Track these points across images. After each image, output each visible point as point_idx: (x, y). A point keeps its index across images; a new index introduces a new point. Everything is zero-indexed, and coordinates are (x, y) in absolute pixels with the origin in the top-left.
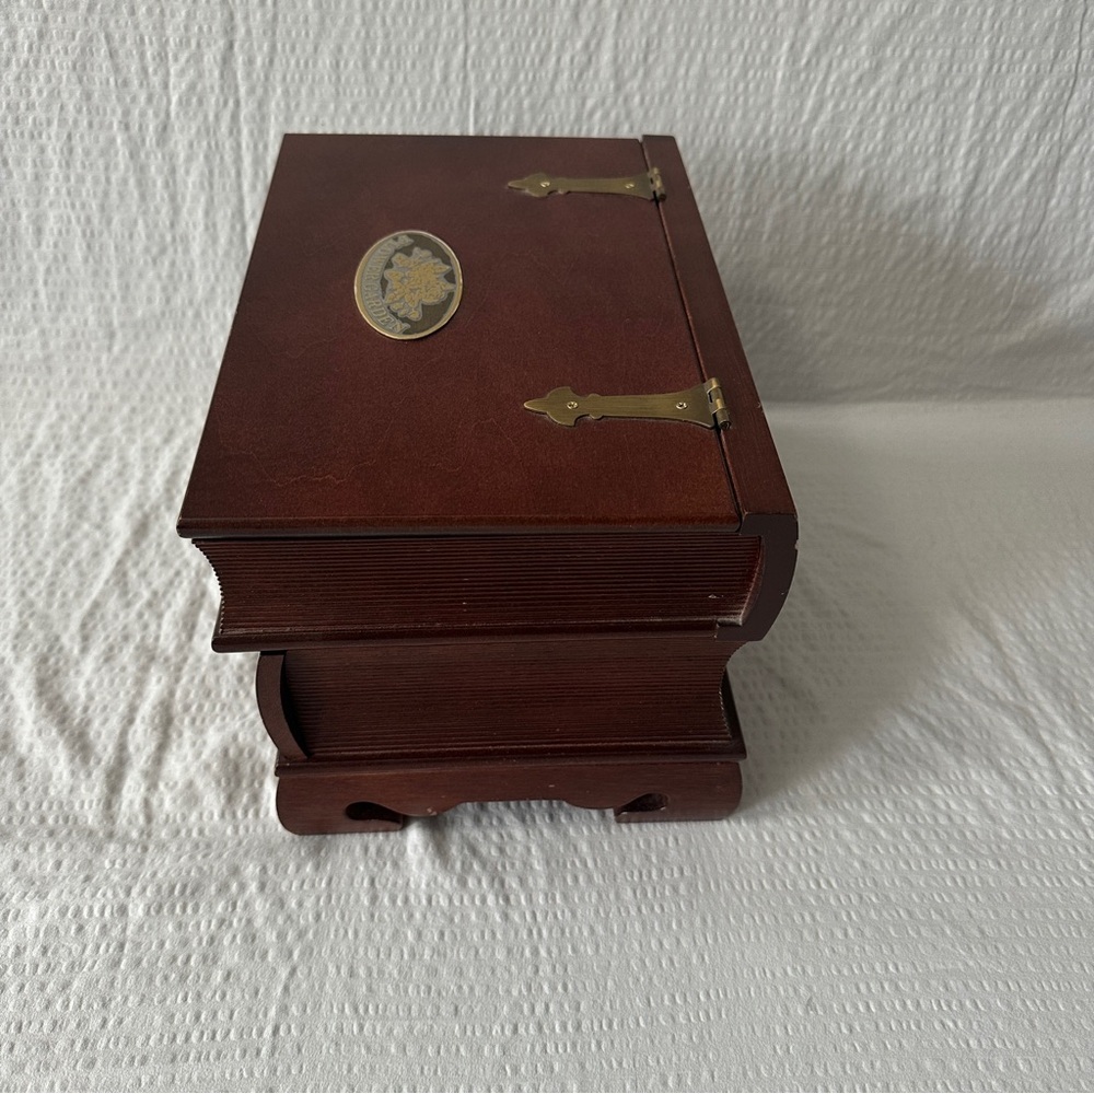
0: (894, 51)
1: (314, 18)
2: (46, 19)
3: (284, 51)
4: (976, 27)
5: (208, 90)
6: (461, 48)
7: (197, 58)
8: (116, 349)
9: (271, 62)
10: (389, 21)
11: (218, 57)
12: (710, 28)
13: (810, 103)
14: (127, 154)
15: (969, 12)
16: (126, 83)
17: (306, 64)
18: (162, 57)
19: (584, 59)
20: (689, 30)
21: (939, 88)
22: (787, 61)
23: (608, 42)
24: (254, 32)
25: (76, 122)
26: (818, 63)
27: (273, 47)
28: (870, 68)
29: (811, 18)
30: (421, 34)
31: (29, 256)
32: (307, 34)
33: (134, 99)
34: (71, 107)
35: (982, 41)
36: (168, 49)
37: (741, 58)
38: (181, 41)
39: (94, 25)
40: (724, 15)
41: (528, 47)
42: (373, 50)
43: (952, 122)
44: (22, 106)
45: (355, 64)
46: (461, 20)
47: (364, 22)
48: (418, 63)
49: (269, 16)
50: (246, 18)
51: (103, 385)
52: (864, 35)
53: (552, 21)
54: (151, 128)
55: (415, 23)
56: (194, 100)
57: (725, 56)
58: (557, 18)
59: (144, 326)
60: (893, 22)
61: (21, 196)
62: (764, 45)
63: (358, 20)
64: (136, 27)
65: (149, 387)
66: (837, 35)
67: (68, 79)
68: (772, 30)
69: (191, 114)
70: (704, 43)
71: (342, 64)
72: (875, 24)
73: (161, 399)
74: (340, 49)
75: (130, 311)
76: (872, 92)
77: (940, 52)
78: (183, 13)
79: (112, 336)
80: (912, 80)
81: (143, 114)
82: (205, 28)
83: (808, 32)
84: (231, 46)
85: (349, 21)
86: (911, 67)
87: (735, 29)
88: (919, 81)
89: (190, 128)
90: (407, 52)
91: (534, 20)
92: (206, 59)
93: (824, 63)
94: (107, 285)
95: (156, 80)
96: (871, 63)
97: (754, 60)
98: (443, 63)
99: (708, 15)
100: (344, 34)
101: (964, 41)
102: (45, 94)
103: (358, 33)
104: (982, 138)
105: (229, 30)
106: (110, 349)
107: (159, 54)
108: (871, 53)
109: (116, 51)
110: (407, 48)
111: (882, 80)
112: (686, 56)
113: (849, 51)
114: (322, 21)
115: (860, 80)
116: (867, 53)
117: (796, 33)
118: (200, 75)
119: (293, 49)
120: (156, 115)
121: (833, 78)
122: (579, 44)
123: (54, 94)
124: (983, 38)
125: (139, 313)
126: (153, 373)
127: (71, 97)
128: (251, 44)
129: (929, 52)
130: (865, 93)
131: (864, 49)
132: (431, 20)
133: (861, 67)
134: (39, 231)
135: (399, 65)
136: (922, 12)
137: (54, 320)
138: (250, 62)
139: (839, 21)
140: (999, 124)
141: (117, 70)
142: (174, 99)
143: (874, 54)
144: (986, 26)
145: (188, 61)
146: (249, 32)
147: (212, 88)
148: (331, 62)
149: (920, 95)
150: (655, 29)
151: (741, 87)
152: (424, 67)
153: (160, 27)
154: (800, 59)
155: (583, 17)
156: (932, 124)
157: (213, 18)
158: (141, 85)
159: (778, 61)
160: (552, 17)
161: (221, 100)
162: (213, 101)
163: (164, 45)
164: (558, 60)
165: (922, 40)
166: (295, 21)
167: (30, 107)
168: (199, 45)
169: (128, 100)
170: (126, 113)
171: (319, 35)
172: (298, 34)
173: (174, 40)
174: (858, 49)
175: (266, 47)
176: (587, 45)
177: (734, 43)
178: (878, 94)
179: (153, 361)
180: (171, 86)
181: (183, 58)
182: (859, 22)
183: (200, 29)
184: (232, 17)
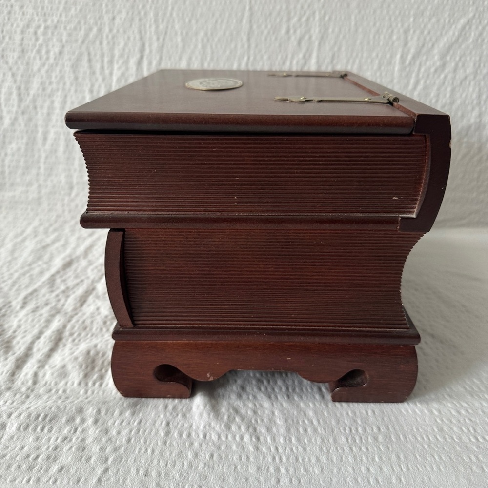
0: (451, 58)
1: (180, 45)
2: (63, 47)
6: (246, 58)
7: (126, 62)
8: (73, 194)
10: (214, 47)
11: (136, 62)
12: (362, 48)
13: (412, 81)
16: (94, 73)
18: (111, 62)
19: (303, 62)
20: (352, 50)
21: (475, 74)
22: (400, 63)
23: (314, 55)
24: (153, 51)
25: (70, 90)
26: (414, 63)
27: (161, 58)
28: (440, 66)
29: (410, 44)
30: (228, 52)
31: (39, 150)
32: (177, 52)
33: (97, 80)
34: (68, 84)
36: (115, 59)
37: (378, 61)
38: (121, 55)
39: (84, 48)
40: (369, 43)
41: (277, 58)
42: (206, 59)
44: (47, 83)
46: (246, 46)
47: (202, 47)
49: (160, 45)
50: (150, 46)
51: (64, 211)
52: (436, 51)
53: (288, 47)
55: (225, 47)
57: (369, 61)
58: (291, 45)
60: (449, 45)
61: (40, 123)
62: (388, 56)
63: (200, 46)
64: (102, 50)
66: (423, 51)
67: (69, 72)
68: (391, 49)
70: (360, 55)
72: (441, 46)
74: (191, 59)
76: (442, 76)
77: (473, 58)
78: (123, 44)
79: (71, 188)
80: (461, 71)
83: (409, 50)
84: (142, 57)
85: (196, 46)
86: (460, 65)
87: (374, 49)
88: (465, 71)
91: (280, 45)
92: (130, 63)
95: (107, 72)
96: (440, 63)
97: (384, 62)
99: (361, 43)
100: (193, 52)
102: (58, 78)
103: (200, 52)
105: (142, 50)
106: (70, 194)
108: (440, 59)
109: (92, 60)
111: (447, 71)
112: (351, 61)
113: (429, 58)
114: (184, 47)
115: (436, 71)
117: (403, 51)
118: (127, 69)
119: (170, 58)
120: (106, 86)
121: (422, 70)
122: (301, 56)
123: (62, 77)
127: (69, 78)
128: (152, 57)
129: (468, 58)
130: (439, 76)
131: (436, 57)
132: (233, 46)
133: (435, 65)
134: (45, 139)
136: (463, 41)
137: (45, 180)
138: (150, 63)
139: (423, 45)
141: (91, 67)
142: (115, 80)
146: (151, 52)
149: (466, 78)
150: (336, 49)
151: (378, 74)
153: (112, 50)
154: (406, 62)
155: (303, 44)
156: (474, 90)
157: (136, 46)
158: (101, 74)
159: (395, 62)
160: (288, 44)
163: (112, 56)
165: (464, 53)
166: (172, 48)
167: (51, 83)
168: (128, 57)
169: (94, 80)
170: (92, 86)
171: (182, 53)
172: (173, 52)
173: (118, 55)
174: (434, 57)
175: (158, 58)
176: (304, 56)
177: (374, 54)
178: (445, 77)
180: (114, 74)
181: (121, 62)
182: (433, 46)
183: (130, 51)
184: (144, 45)
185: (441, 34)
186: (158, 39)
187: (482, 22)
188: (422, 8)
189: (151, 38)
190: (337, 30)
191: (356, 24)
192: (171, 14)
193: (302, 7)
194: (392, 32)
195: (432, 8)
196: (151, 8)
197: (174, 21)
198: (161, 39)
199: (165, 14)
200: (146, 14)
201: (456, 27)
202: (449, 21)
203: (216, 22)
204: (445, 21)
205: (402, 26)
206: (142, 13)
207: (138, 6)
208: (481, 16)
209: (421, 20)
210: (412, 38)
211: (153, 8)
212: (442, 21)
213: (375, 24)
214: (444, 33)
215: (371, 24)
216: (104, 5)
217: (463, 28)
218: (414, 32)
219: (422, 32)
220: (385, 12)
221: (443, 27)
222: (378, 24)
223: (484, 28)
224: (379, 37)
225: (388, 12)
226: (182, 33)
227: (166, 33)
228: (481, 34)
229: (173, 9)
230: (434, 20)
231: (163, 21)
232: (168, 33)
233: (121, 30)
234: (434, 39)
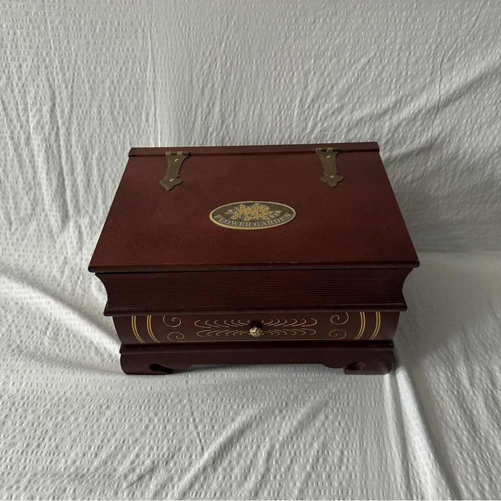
0: (349, 99)
1: (89, 93)
3: (77, 107)
4: (388, 87)
5: (45, 123)
7: (40, 110)
8: (13, 229)
9: (71, 111)
10: (121, 95)
11: (49, 110)
12: (263, 93)
13: (310, 124)
14: (13, 149)
15: (384, 81)
16: (11, 121)
17: (87, 112)
18: (25, 110)
19: (208, 111)
20: (254, 94)
22: (299, 107)
23: (218, 103)
24: (64, 99)
26: (313, 107)
27: (72, 106)
28: (338, 108)
29: (309, 87)
30: (136, 101)
32: (86, 100)
33: (15, 127)
35: (391, 93)
36: (28, 106)
37: (278, 106)
38: (33, 103)
40: (269, 87)
41: (182, 108)
42: (115, 107)
43: (378, 129)
45: (108, 112)
46: (152, 96)
47: (110, 95)
48: (135, 113)
49: (70, 93)
50: (60, 93)
51: (8, 244)
52: (335, 93)
54: (23, 139)
55: (132, 96)
56: (39, 127)
57: (270, 105)
58: (194, 94)
59: (24, 219)
60: (348, 87)
62: (288, 100)
63: (108, 94)
64: (14, 98)
65: (26, 246)
66: (322, 94)
68: (291, 93)
69: (38, 133)
70: (261, 100)
71: (102, 112)
72: (339, 88)
73: (31, 251)
74: (100, 106)
75: (18, 213)
76: (339, 118)
77: (371, 99)
78: (34, 92)
79: (11, 224)
80: (359, 112)
81: (19, 133)
82: (43, 98)
83: (309, 93)
84: (54, 105)
85: (104, 94)
86: (358, 106)
87: (275, 94)
88: (362, 112)
89: (38, 139)
90: (130, 108)
91: (184, 95)
92: (44, 110)
93: (316, 106)
94: (8, 203)
95: (24, 119)
96: (338, 105)
97: (284, 106)
98: (145, 113)
99: (262, 88)
100: (102, 100)
101: (383, 93)
103: (108, 100)
104: (393, 136)
105: (53, 99)
106: (10, 229)
107: (24, 109)
108: (338, 101)
109: (6, 108)
110: (129, 106)
111: (344, 112)
112: (253, 106)
113: (328, 101)
114: (92, 94)
115: (333, 113)
116: (336, 101)
117: (303, 94)
118: (42, 117)
119: (81, 106)
120: (24, 134)
121: (321, 113)
122: (205, 105)
124: (392, 92)
125: (22, 214)
126: (28, 240)
128: (63, 104)
129: (366, 99)
130: (336, 119)
131: (335, 99)
132: (140, 95)
133: (333, 108)
135: (126, 114)
136: (362, 82)
138: (63, 111)
139: (323, 88)
140: (401, 130)
141: (7, 115)
142: (32, 127)
143: (339, 101)
144: (393, 87)
145: (36, 111)
146: (61, 99)
147: (47, 122)
148: (97, 112)
149: (362, 119)
150: (238, 95)
151: (278, 119)
152: (138, 115)
153: (24, 97)
154: (305, 105)
155: (206, 93)
156: (368, 131)
157: (46, 94)
158: (17, 121)
159: (295, 107)
160: (192, 94)
161: (51, 127)
162: (47, 128)
163: (26, 105)
164: (196, 112)
165: (363, 94)
166: (81, 95)
168: (40, 105)
169: (12, 127)
170: (12, 133)
171: (91, 100)
172: (82, 100)
173: (30, 103)
174: (332, 99)
175: (69, 105)
176: (208, 105)
177: (274, 100)
178: (342, 119)
179: (28, 235)
180: (30, 122)
181: (34, 111)
182: (332, 87)
183: (41, 98)
184: (54, 93)
185: (341, 74)
186: (67, 87)
187: (383, 61)
188: (323, 48)
189: (59, 87)
190: (238, 76)
191: (257, 68)
192: (76, 61)
193: (204, 54)
194: (293, 74)
195: (333, 48)
196: (55, 54)
197: (79, 68)
198: (69, 87)
199: (69, 61)
200: (50, 61)
201: (356, 68)
202: (350, 61)
203: (121, 69)
204: (345, 61)
205: (303, 68)
206: (47, 60)
207: (42, 53)
208: (382, 55)
209: (322, 60)
210: (312, 80)
211: (57, 54)
212: (343, 61)
213: (275, 68)
214: (343, 74)
215: (272, 67)
216: (8, 52)
217: (363, 68)
218: (314, 74)
219: (322, 74)
220: (285, 54)
221: (344, 68)
222: (279, 67)
223: (383, 68)
224: (280, 81)
225: (289, 54)
226: (89, 81)
227: (73, 81)
228: (380, 74)
229: (76, 56)
230: (334, 61)
231: (68, 68)
232: (75, 81)
233: (29, 78)
234: (333, 81)
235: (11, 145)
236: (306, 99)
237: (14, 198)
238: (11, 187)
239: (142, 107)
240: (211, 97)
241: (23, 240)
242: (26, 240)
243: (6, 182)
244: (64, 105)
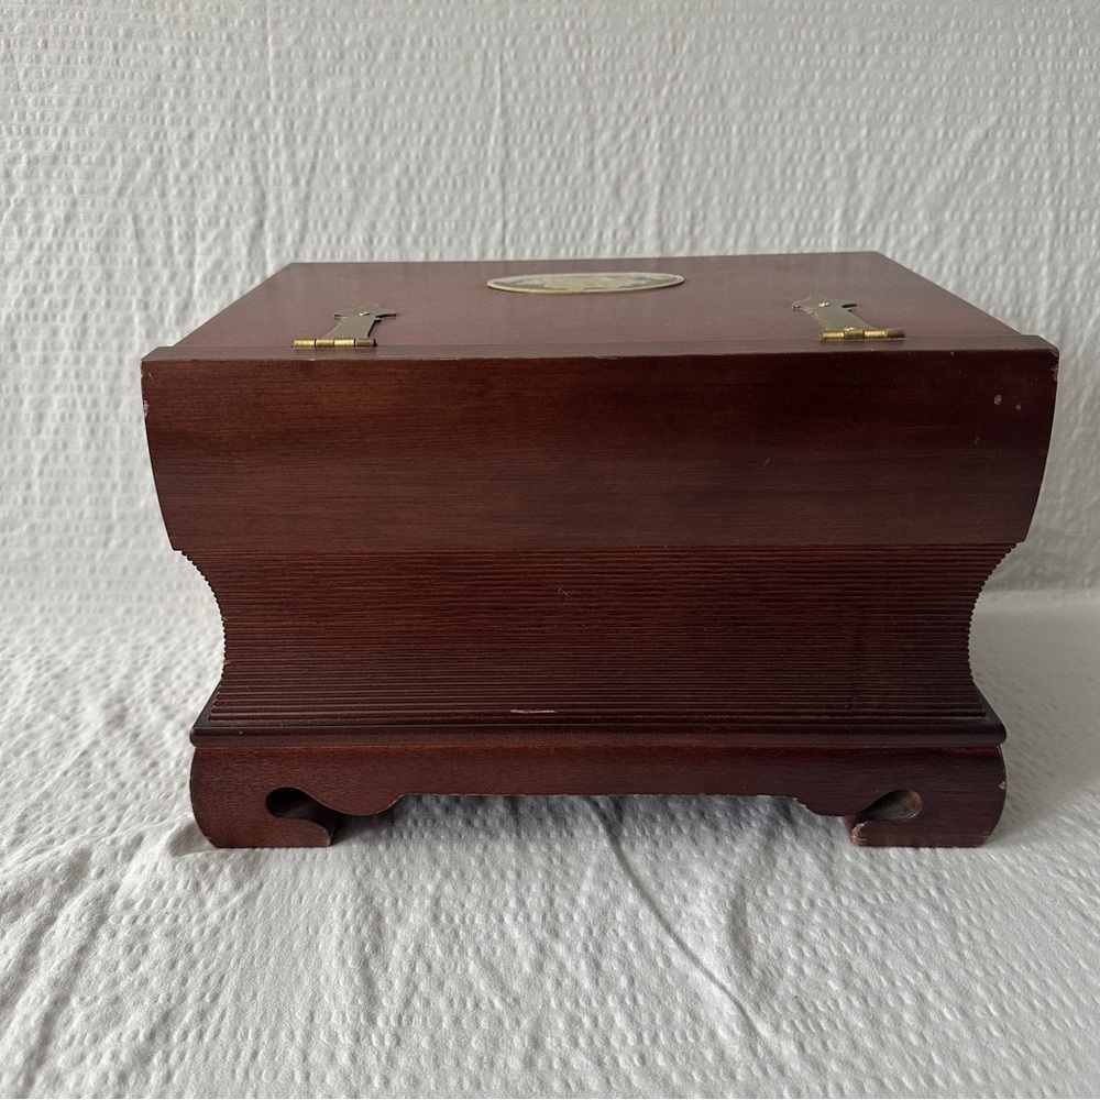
0: (952, 215)
1: (348, 196)
2: (74, 203)
3: (315, 228)
4: (1035, 190)
5: (235, 267)
6: (499, 225)
7: (225, 237)
8: (113, 544)
9: (302, 240)
10: (424, 198)
11: (247, 236)
12: (758, 198)
14: (144, 333)
15: (1026, 176)
16: (149, 263)
17: (339, 240)
18: (189, 237)
19: (627, 233)
20: (735, 201)
21: (1007, 250)
22: (841, 228)
23: (652, 215)
24: (286, 210)
25: (93, 303)
26: (874, 229)
27: (305, 225)
28: (930, 232)
29: (861, 186)
30: (458, 211)
31: (27, 445)
32: (340, 212)
33: (156, 279)
34: (90, 289)
35: (1044, 203)
36: (196, 229)
37: (792, 227)
38: (210, 221)
39: (123, 207)
40: (771, 186)
41: (568, 223)
42: (408, 227)
43: (1026, 284)
44: (40, 289)
45: (390, 239)
46: (499, 197)
47: (399, 200)
48: (454, 240)
49: (302, 195)
50: (278, 197)
51: (96, 584)
52: (919, 201)
53: (593, 197)
54: (171, 306)
55: (451, 200)
56: (219, 278)
57: (775, 225)
58: (598, 195)
59: (146, 518)
60: (947, 189)
61: (26, 381)
62: (816, 213)
63: (392, 198)
64: (165, 208)
66: (891, 202)
67: (91, 260)
68: (822, 199)
69: (215, 291)
70: (752, 213)
71: (375, 240)
72: (929, 190)
74: (373, 226)
75: (131, 502)
76: (935, 256)
77: (1001, 215)
78: (214, 194)
79: (109, 530)
80: (977, 243)
81: (164, 293)
82: (236, 208)
83: (861, 198)
84: (261, 224)
85: (383, 199)
86: (973, 230)
87: (783, 200)
88: (984, 243)
89: (213, 305)
90: (443, 230)
91: (574, 196)
92: (234, 238)
93: (880, 229)
94: (107, 474)
95: (180, 259)
96: (930, 227)
97: (806, 227)
98: (480, 239)
99: (755, 187)
100: (378, 212)
101: (1025, 203)
102: (65, 275)
103: (393, 210)
104: (1062, 297)
105: (260, 208)
106: (106, 544)
107: (187, 234)
108: (928, 217)
109: (143, 232)
110: (443, 225)
111: (944, 243)
112: (734, 227)
113: (905, 217)
114: (356, 199)
115: (920, 244)
116: (925, 218)
117: (847, 201)
118: (227, 253)
119: (325, 226)
120: (178, 293)
122: (622, 219)
123: (75, 275)
124: (1044, 200)
125: (142, 504)
126: (154, 570)
127: (91, 278)
128: (282, 223)
129: (990, 215)
130: (928, 257)
131: (920, 214)
132: (468, 198)
133: (919, 233)
134: (40, 417)
135: (434, 243)
136: (976, 178)
137: (46, 514)
138: (280, 239)
139: (891, 189)
140: (1077, 283)
141: (141, 249)
142: (198, 277)
143: (931, 219)
144: (1045, 188)
145: (215, 240)
146: (280, 211)
147: (239, 265)
148: (364, 239)
149: (987, 257)
150: (699, 201)
152: (461, 243)
153: (190, 208)
154: (854, 226)
155: (624, 192)
156: (1005, 286)
157: (245, 198)
158: (165, 264)
159: (831, 229)
160: (593, 193)
161: (248, 277)
162: (239, 278)
163: (192, 224)
164: (600, 235)
165: (981, 204)
166: (328, 200)
167: (48, 289)
168: (228, 224)
169: (150, 279)
170: (147, 292)
171: (352, 213)
172: (331, 212)
173: (203, 220)
174: (915, 214)
175: (297, 225)
176: (629, 220)
177: (784, 212)
178: (942, 258)
179: (154, 557)
180: (196, 264)
181: (210, 237)
182: (912, 189)
183: (231, 208)
184: (263, 196)
185: (929, 162)
186: (296, 182)
187: (1017, 136)
188: (884, 105)
189: (279, 182)
190: (699, 158)
191: (741, 144)
192: (324, 124)
193: (620, 107)
194: (823, 159)
195: (907, 106)
196: (276, 110)
197: (330, 141)
198: (303, 182)
199: (309, 125)
200: (264, 125)
201: (960, 148)
202: (946, 134)
203: (428, 141)
204: (936, 134)
205: (843, 146)
206: (257, 123)
207: (246, 107)
208: (1014, 121)
209: (884, 132)
210: (866, 173)
211: (281, 110)
212: (929, 133)
213: (783, 145)
214: (934, 160)
215: (776, 143)
216: (166, 106)
217: (976, 149)
218: (870, 159)
219: (887, 160)
220: (804, 116)
221: (933, 147)
222: (790, 143)
223: (1020, 149)
224: (794, 172)
225: (811, 116)
226: (350, 168)
227: (313, 168)
228: (1015, 162)
229: (327, 112)
230: (911, 132)
231: (305, 140)
232: (318, 169)
233: (209, 164)
234: (913, 174)
235: (140, 323)
236: (856, 213)
237: (125, 461)
238: (122, 432)
239: (473, 225)
240: (637, 203)
241: (139, 571)
242: (147, 573)
243: (112, 419)
244: (286, 223)
